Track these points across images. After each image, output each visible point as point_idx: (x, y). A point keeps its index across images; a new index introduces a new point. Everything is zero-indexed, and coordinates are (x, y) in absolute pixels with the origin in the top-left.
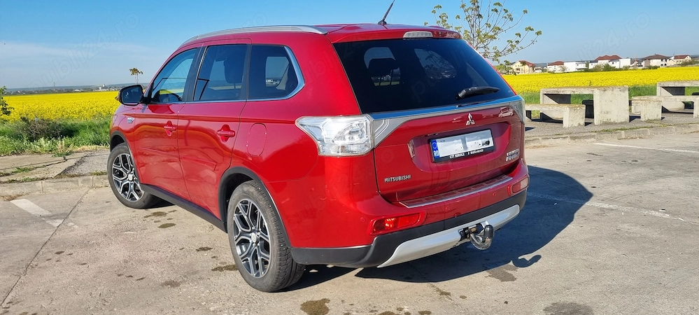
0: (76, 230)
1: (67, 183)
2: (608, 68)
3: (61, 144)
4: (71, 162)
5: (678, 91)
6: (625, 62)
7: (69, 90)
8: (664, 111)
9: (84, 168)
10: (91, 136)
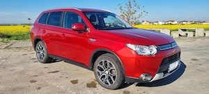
0: (9, 62)
1: (7, 50)
2: (171, 24)
3: (6, 40)
4: (9, 44)
5: (184, 30)
6: (176, 22)
7: (9, 25)
8: (180, 35)
9: (12, 46)
10: (15, 38)
